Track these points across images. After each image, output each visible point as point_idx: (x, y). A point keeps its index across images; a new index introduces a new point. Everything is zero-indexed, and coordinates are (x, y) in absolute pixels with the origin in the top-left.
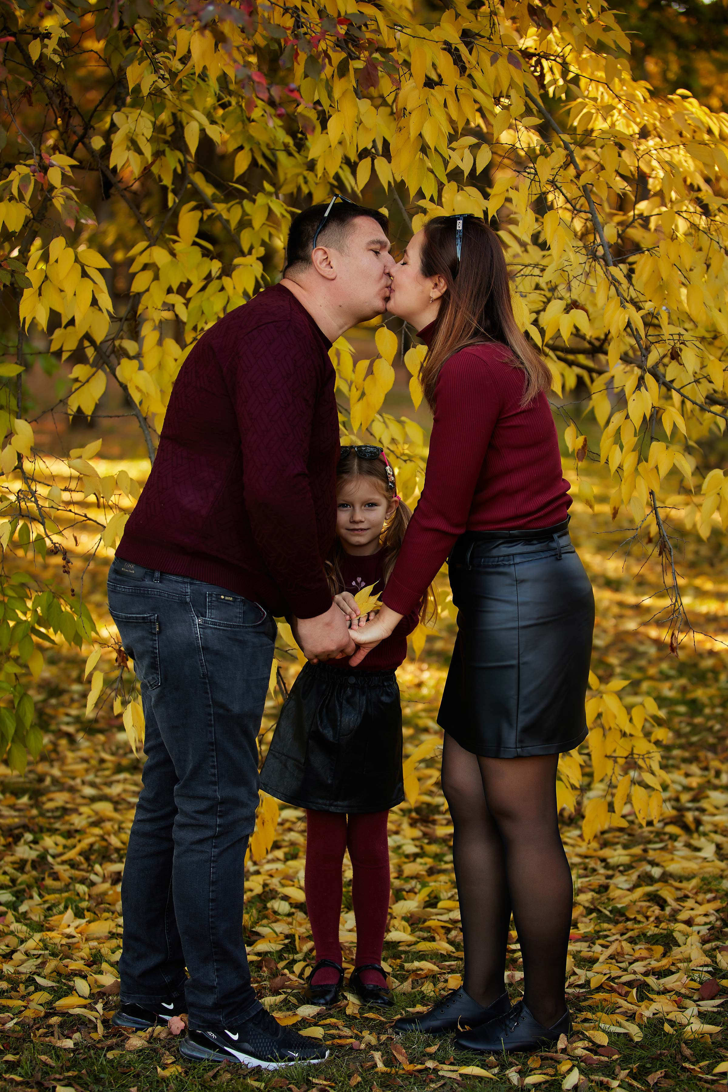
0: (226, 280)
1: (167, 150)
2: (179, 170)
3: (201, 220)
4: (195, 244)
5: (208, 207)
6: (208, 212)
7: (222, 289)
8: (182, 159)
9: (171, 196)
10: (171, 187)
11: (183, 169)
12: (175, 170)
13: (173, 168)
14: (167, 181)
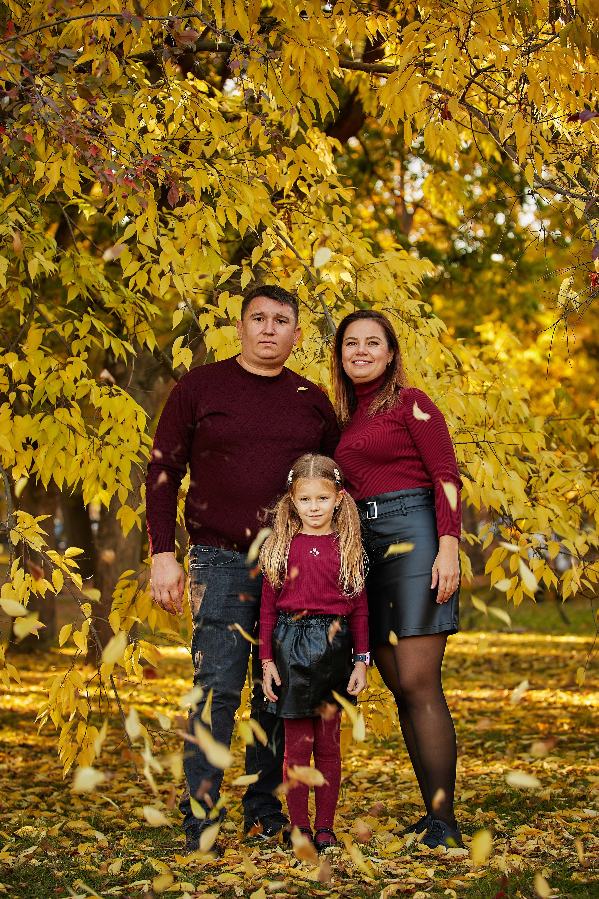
0: (61, 372)
1: (20, 287)
2: (28, 301)
3: (44, 334)
4: (40, 348)
5: (49, 326)
6: (49, 330)
7: (59, 377)
8: (30, 293)
9: (22, 318)
10: (22, 311)
11: (31, 300)
12: (25, 299)
13: (23, 298)
14: (20, 307)
